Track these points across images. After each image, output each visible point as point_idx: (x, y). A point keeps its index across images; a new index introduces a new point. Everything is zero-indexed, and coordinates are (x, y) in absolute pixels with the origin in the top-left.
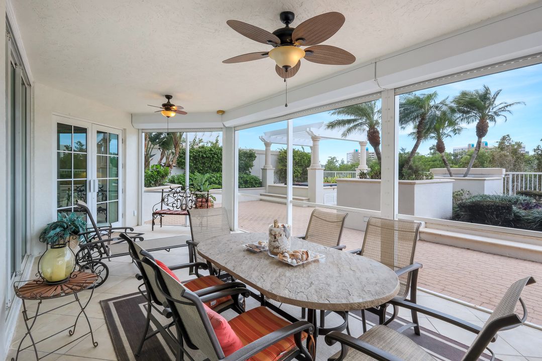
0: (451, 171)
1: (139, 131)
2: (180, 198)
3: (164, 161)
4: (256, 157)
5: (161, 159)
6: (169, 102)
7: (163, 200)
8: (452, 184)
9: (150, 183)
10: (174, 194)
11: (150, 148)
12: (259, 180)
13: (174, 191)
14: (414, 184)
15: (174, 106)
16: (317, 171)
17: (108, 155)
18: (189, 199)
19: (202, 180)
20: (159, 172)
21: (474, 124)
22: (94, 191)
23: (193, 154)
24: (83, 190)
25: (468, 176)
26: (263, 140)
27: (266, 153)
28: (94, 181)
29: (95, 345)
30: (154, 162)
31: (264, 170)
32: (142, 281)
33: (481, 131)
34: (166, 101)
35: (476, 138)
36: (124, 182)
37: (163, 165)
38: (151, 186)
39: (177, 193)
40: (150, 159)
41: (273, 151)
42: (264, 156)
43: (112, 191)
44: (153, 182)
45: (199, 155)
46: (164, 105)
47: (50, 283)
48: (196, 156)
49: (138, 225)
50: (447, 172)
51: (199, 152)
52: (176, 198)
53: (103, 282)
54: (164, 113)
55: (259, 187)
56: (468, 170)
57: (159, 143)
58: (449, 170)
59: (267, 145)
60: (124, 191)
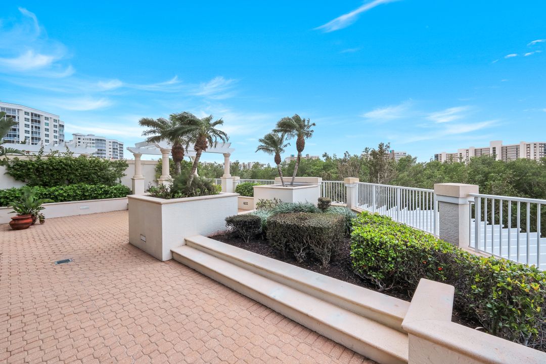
0: (283, 180)
14: (161, 204)
25: (293, 185)
27: (135, 163)
31: (134, 180)
33: (300, 146)
56: (293, 179)
58: (282, 179)
59: (137, 156)
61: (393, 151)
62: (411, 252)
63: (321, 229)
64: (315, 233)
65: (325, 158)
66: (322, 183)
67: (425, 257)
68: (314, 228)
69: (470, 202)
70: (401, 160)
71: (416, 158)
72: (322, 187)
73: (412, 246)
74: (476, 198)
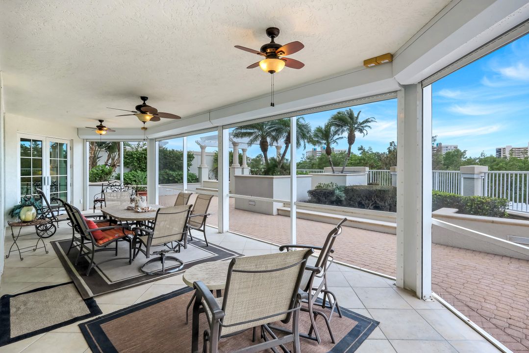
0: (334, 169)
1: (85, 141)
2: (116, 190)
3: (110, 161)
4: (194, 158)
5: (108, 160)
6: (101, 124)
7: (103, 191)
8: (310, 178)
9: (96, 179)
10: (112, 186)
11: (97, 151)
12: (196, 176)
13: (111, 184)
14: (273, 178)
15: (105, 127)
16: (236, 169)
17: (59, 159)
18: (123, 190)
19: (142, 177)
20: (103, 171)
21: (346, 134)
22: (48, 184)
23: (137, 156)
24: (39, 185)
25: (344, 172)
26: (199, 144)
27: (201, 154)
28: (48, 177)
29: (47, 252)
30: (101, 163)
31: (200, 168)
32: (70, 221)
33: (351, 140)
34: (99, 123)
35: (348, 145)
36: (72, 178)
37: (109, 165)
38: (96, 182)
39: (114, 186)
40: (98, 160)
41: (206, 153)
42: (200, 157)
43: (62, 185)
44: (98, 179)
45: (142, 156)
46: (98, 127)
47: (25, 222)
48: (139, 157)
49: (84, 210)
50: (331, 170)
51: (142, 154)
52: (113, 190)
53: (53, 235)
54: (98, 132)
55: (195, 182)
56: (343, 169)
57: (105, 147)
58: (332, 168)
59: (203, 148)
60: (72, 185)
61: (440, 144)
62: (439, 198)
63: (384, 191)
64: (380, 194)
65: (360, 151)
66: (370, 172)
67: (446, 201)
68: (380, 191)
69: (482, 176)
70: (448, 154)
71: (465, 152)
72: (369, 176)
73: (439, 195)
74: (485, 173)
